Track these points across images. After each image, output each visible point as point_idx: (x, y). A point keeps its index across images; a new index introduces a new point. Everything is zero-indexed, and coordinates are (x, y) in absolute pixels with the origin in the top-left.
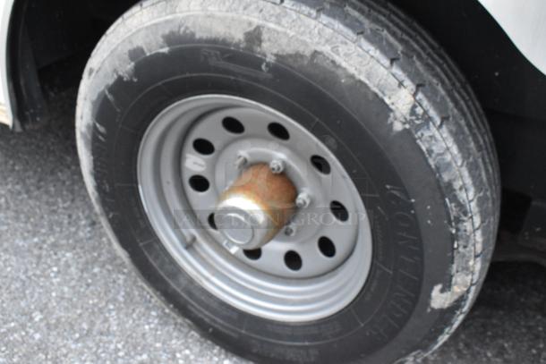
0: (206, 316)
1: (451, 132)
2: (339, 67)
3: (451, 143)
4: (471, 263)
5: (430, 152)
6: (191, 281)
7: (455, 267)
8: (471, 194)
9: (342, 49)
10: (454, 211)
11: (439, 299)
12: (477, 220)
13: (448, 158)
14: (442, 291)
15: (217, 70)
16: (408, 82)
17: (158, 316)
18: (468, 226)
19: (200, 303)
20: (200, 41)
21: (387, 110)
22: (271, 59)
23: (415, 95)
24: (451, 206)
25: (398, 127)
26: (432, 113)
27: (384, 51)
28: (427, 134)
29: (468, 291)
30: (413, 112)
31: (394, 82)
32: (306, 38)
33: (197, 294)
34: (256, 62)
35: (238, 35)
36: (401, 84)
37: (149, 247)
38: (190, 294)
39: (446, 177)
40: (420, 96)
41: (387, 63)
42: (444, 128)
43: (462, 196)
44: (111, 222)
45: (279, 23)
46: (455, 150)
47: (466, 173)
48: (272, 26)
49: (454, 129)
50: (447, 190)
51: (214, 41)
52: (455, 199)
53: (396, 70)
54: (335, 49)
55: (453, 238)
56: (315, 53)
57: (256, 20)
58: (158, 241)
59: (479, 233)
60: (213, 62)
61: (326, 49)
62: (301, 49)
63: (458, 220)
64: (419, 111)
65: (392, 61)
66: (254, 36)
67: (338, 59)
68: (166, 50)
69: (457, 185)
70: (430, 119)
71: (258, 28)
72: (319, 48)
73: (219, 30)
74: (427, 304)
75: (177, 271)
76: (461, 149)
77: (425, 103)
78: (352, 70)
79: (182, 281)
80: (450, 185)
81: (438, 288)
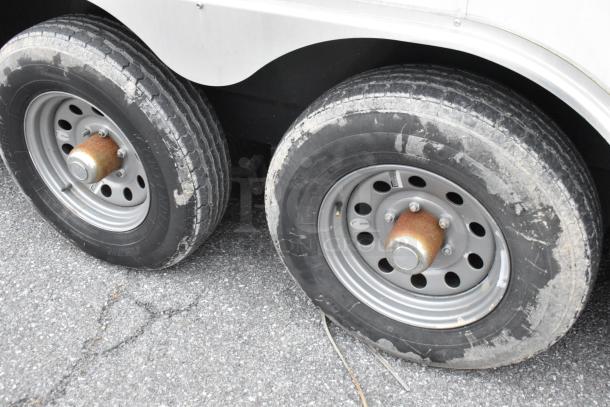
0: (80, 234)
1: (159, 103)
2: (97, 72)
3: (159, 108)
4: (189, 176)
5: (149, 114)
6: (70, 213)
7: (179, 178)
8: (177, 136)
9: (98, 63)
10: (169, 147)
11: (181, 200)
12: (185, 151)
13: (159, 116)
14: (179, 193)
15: (44, 77)
16: (132, 78)
17: (62, 245)
18: (179, 153)
19: (77, 227)
20: (34, 62)
21: (122, 93)
22: (66, 70)
23: (136, 84)
24: (167, 143)
25: (130, 102)
26: (147, 93)
27: (119, 63)
28: (145, 104)
29: (195, 193)
30: (136, 93)
31: (125, 79)
32: (80, 58)
33: (75, 220)
34: (60, 72)
35: (50, 58)
36: (128, 79)
37: (42, 192)
38: (69, 221)
39: (160, 127)
40: (139, 84)
41: (121, 68)
42: (154, 101)
43: (171, 136)
44: (17, 177)
45: (67, 51)
46: (162, 112)
47: (171, 125)
48: (65, 52)
49: (162, 101)
50: (162, 134)
51: (39, 62)
52: (168, 139)
53: (126, 72)
54: (95, 63)
55: (173, 161)
56: (86, 66)
57: (58, 51)
58: (47, 188)
59: (188, 158)
60: (43, 73)
61: (90, 63)
62: (79, 64)
63: (173, 151)
64: (139, 92)
65: (124, 68)
66: (57, 58)
67: (96, 68)
68: (20, 68)
69: (167, 131)
70: (146, 96)
71: (59, 55)
72: (88, 63)
73: (41, 56)
74: (174, 203)
75: (61, 207)
76: (166, 111)
77: (142, 88)
78: (103, 74)
79: (65, 213)
80: (163, 131)
81: (176, 192)
